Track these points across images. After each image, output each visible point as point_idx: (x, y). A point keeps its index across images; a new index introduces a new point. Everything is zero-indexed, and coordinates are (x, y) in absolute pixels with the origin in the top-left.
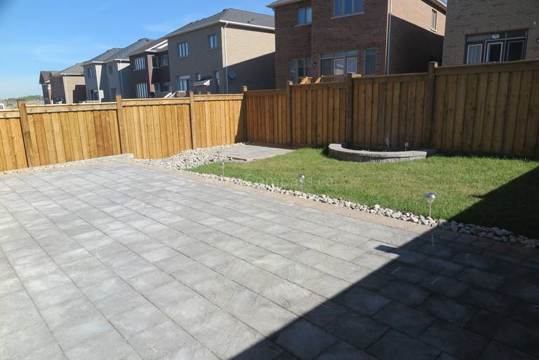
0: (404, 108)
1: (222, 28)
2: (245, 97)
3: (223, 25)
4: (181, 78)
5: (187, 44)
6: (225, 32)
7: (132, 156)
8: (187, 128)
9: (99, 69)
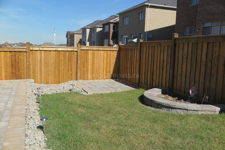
0: (209, 65)
1: (146, 8)
2: (119, 49)
3: (147, 6)
4: (124, 37)
5: (128, 17)
6: (148, 10)
7: (33, 80)
8: (74, 66)
9: (88, 31)
